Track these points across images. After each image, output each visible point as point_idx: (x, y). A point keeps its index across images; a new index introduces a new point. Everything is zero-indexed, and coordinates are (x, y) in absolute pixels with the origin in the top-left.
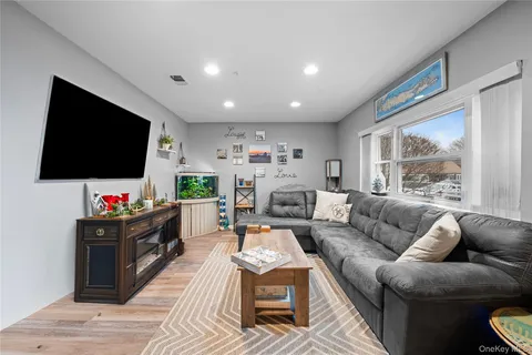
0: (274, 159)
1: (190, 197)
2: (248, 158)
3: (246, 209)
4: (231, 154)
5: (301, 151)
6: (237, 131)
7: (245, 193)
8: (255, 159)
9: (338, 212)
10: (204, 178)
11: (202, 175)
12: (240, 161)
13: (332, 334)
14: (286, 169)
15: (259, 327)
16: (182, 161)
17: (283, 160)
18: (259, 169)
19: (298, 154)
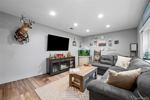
0: (107, 45)
1: (82, 55)
2: (98, 45)
3: (97, 60)
4: (93, 44)
5: (118, 41)
6: (95, 37)
7: (98, 55)
8: (101, 45)
9: (124, 64)
10: (86, 51)
11: (85, 50)
12: (96, 46)
13: (86, 98)
14: (111, 48)
15: (72, 87)
16: (80, 47)
17: (110, 45)
18: (102, 48)
19: (116, 42)
